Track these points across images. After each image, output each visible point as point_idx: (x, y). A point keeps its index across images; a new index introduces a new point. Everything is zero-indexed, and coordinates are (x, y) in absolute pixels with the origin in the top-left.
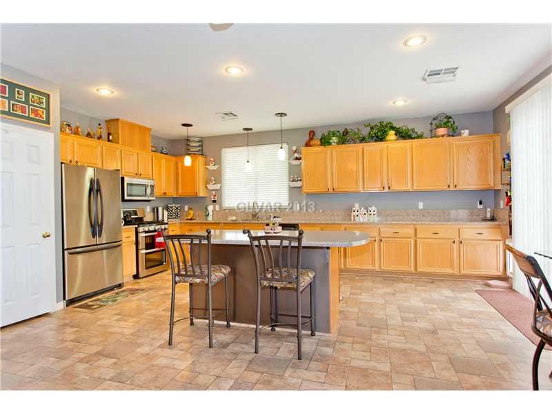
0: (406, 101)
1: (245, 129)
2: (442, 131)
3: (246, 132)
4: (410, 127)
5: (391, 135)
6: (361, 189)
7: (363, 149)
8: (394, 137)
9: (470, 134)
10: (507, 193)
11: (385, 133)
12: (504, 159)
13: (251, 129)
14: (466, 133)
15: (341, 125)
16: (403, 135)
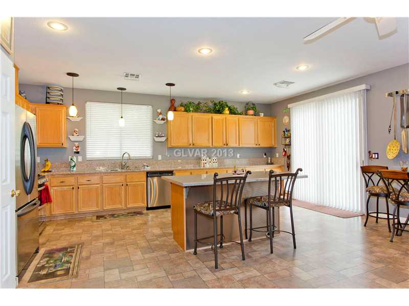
0: (248, 92)
1: (118, 89)
2: (251, 112)
3: (121, 91)
4: (235, 107)
5: (227, 111)
6: (211, 145)
7: (212, 118)
8: (228, 112)
9: (264, 116)
10: (284, 149)
11: (223, 110)
12: (284, 132)
13: (125, 89)
14: (262, 115)
15: (196, 99)
16: (232, 112)
